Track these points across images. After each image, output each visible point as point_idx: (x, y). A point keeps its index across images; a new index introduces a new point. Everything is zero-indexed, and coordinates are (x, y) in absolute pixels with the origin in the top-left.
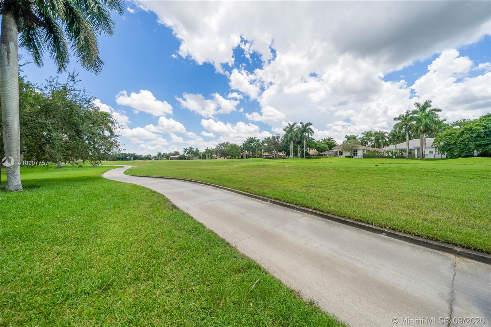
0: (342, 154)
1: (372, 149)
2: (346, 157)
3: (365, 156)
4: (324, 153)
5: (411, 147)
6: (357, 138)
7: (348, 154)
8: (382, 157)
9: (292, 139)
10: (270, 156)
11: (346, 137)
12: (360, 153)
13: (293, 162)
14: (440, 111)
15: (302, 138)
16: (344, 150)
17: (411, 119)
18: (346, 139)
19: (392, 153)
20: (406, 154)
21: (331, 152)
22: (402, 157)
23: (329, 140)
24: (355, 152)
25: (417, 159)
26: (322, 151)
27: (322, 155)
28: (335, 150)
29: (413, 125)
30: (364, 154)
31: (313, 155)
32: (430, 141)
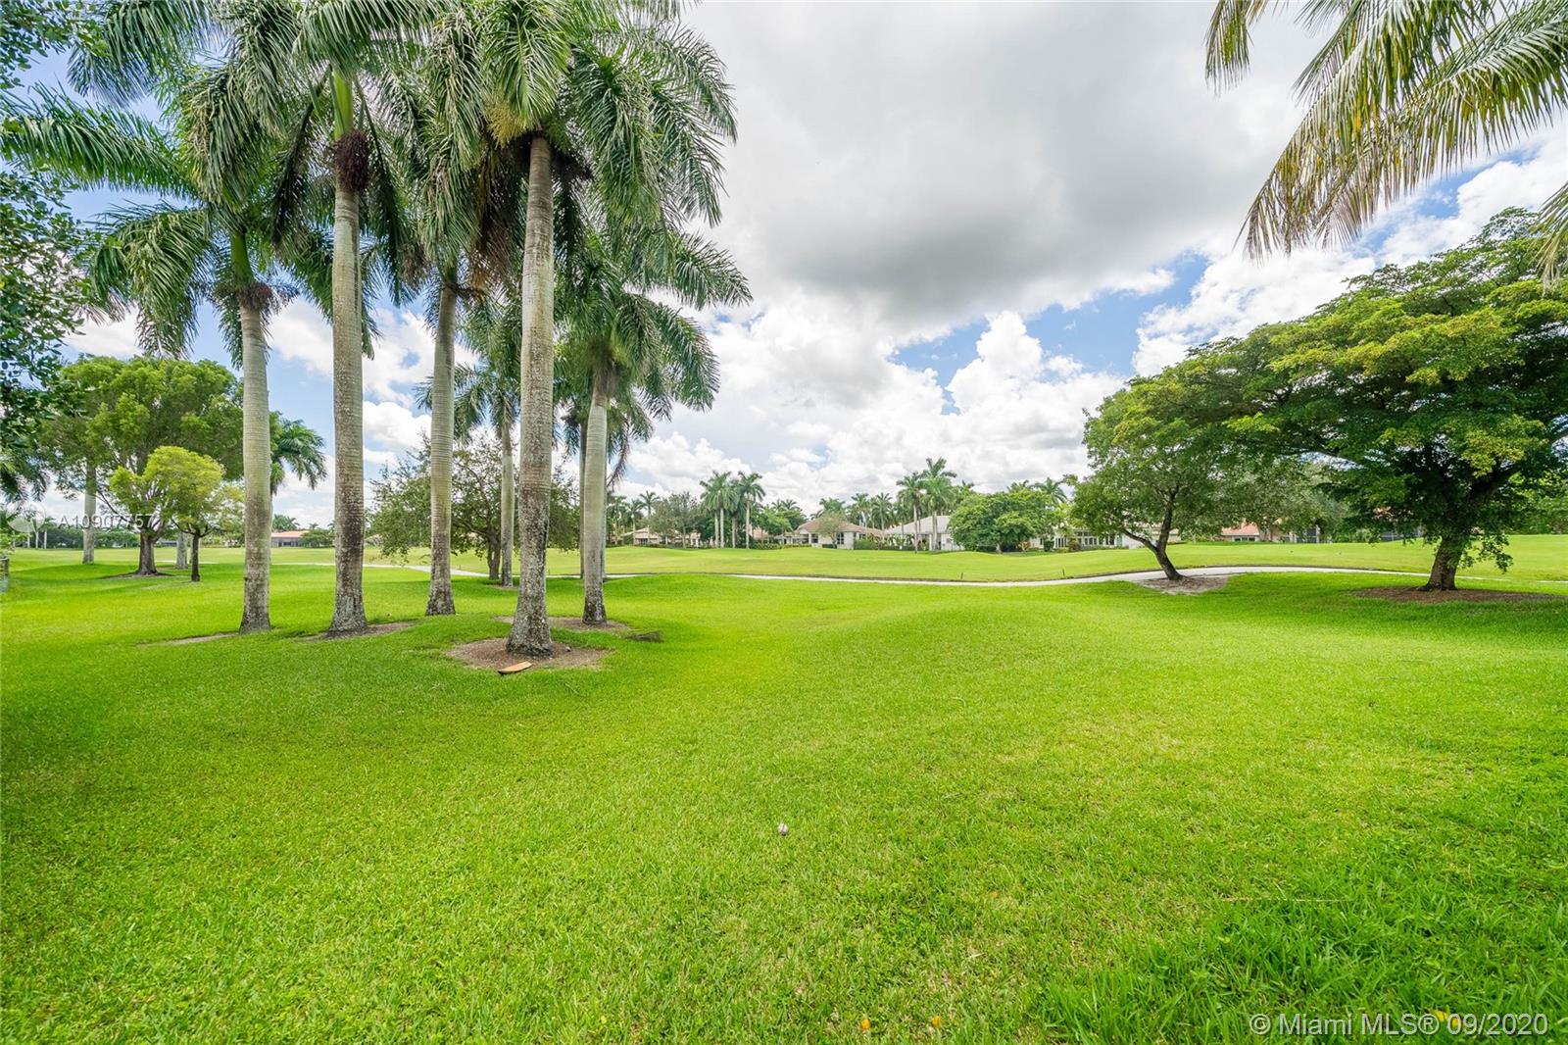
0: (815, 541)
1: (868, 531)
2: (824, 546)
3: (857, 546)
4: (781, 537)
5: (923, 531)
6: (844, 506)
7: (828, 541)
8: (883, 547)
9: (722, 505)
10: (654, 542)
11: (823, 502)
12: (848, 539)
13: (717, 558)
14: (954, 476)
15: (743, 504)
16: (821, 533)
17: (921, 486)
18: (822, 507)
19: (897, 540)
20: (915, 543)
21: (796, 536)
22: (910, 548)
23: (788, 506)
24: (840, 537)
25: (933, 553)
26: (779, 533)
27: (776, 541)
28: (804, 532)
29: (922, 496)
30: (855, 542)
31: (760, 541)
32: (944, 520)
